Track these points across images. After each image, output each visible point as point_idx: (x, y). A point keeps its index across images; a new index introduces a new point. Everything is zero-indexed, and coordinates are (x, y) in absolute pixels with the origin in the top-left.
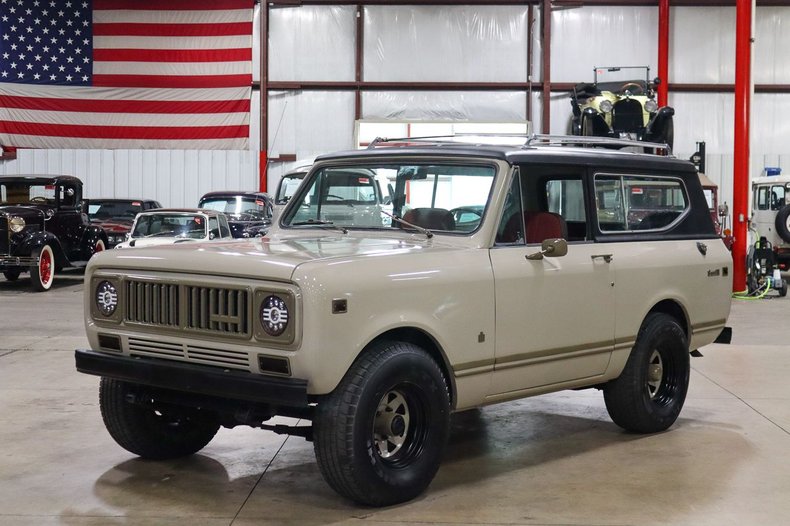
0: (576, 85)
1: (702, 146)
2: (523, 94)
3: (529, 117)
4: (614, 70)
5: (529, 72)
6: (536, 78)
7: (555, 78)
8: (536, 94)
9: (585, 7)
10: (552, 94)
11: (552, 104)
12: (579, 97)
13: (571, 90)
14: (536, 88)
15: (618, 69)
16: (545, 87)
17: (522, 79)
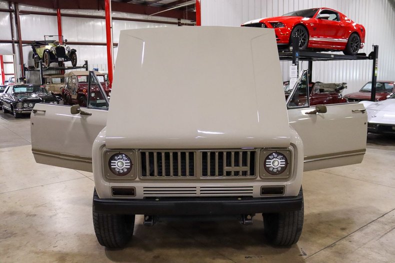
0: (32, 41)
1: (86, 62)
2: (11, 44)
3: (14, 52)
4: (51, 36)
5: (13, 36)
6: (15, 39)
7: (23, 39)
8: (16, 45)
9: (31, 15)
10: (23, 45)
11: (23, 48)
12: (35, 45)
13: (31, 43)
14: (16, 42)
15: (52, 36)
16: (20, 42)
17: (10, 39)
